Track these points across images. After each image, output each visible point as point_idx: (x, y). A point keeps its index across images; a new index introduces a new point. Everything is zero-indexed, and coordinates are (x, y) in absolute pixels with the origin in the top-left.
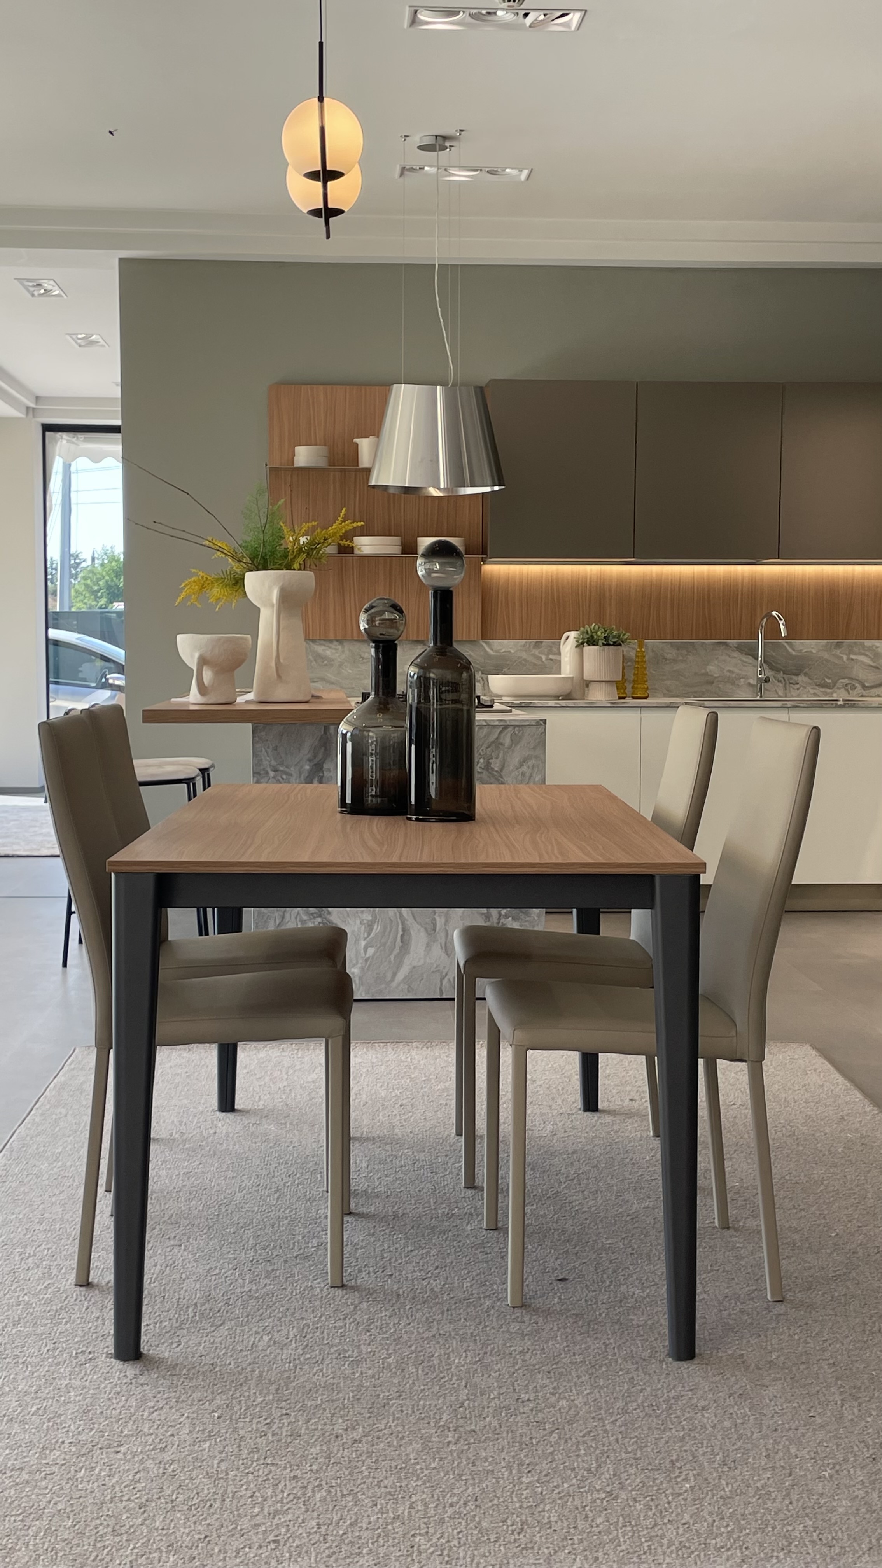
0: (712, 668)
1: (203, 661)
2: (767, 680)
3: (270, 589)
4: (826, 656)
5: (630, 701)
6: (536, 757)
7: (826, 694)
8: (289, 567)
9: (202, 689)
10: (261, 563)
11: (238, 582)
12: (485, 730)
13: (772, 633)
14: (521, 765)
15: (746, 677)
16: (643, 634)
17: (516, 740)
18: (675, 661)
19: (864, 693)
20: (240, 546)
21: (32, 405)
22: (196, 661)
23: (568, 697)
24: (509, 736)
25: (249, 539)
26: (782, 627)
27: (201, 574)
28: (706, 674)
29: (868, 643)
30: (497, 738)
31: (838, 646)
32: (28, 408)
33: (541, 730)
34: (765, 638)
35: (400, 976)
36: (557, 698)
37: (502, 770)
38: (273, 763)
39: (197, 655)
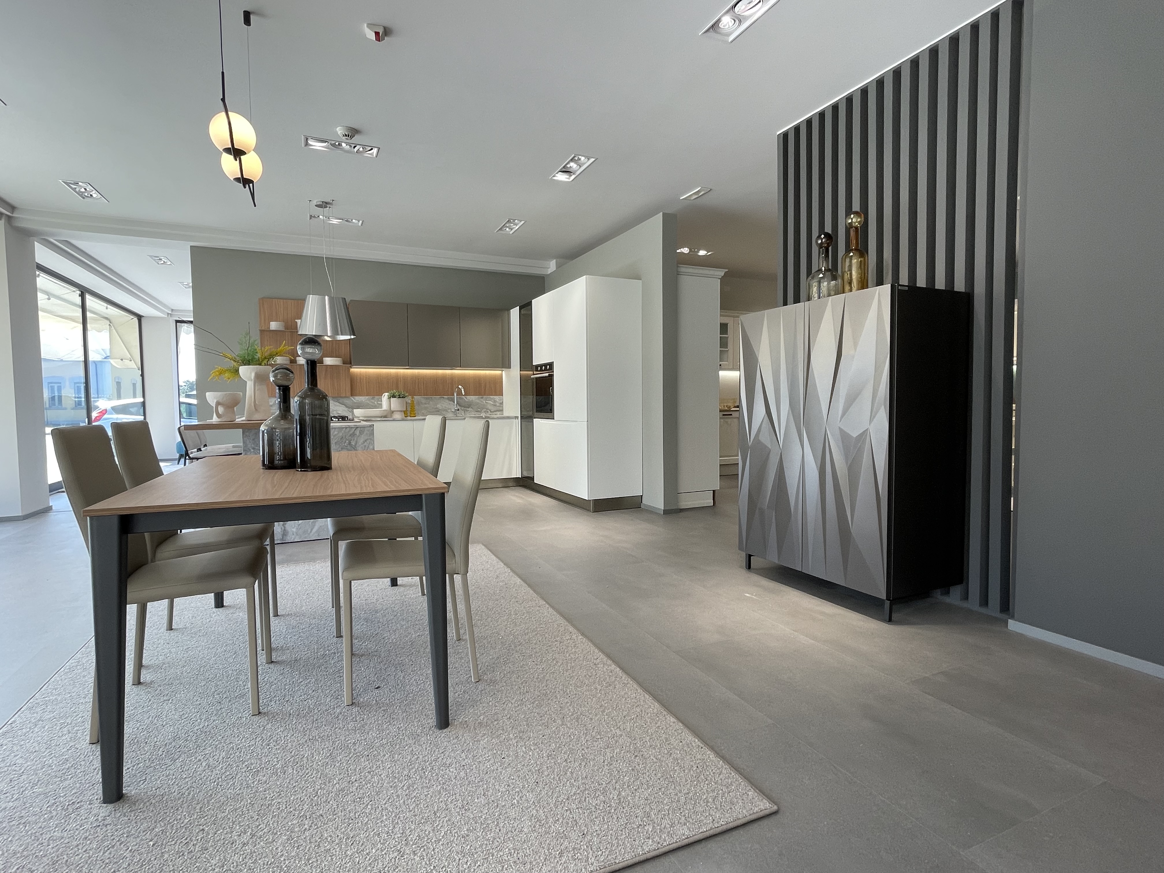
0: (439, 406)
1: (218, 404)
2: (458, 410)
3: (251, 373)
4: (478, 401)
5: (409, 418)
6: (370, 439)
7: (478, 414)
8: (260, 364)
9: (219, 416)
10: (247, 362)
11: (237, 371)
12: (348, 429)
13: (459, 393)
14: (364, 443)
15: (450, 409)
16: (413, 394)
17: (361, 433)
18: (425, 404)
19: (491, 413)
20: (237, 356)
21: (170, 312)
22: (215, 403)
23: (385, 417)
24: (358, 431)
25: (241, 353)
26: (463, 392)
27: (220, 368)
28: (437, 408)
29: (491, 397)
30: (354, 432)
31: (482, 398)
32: (168, 314)
33: (372, 428)
34: (457, 395)
35: (314, 530)
36: (381, 417)
37: (356, 444)
38: (253, 446)
39: (215, 401)
